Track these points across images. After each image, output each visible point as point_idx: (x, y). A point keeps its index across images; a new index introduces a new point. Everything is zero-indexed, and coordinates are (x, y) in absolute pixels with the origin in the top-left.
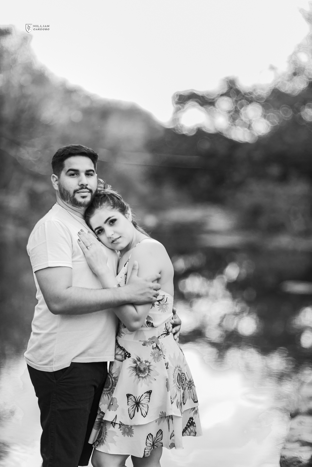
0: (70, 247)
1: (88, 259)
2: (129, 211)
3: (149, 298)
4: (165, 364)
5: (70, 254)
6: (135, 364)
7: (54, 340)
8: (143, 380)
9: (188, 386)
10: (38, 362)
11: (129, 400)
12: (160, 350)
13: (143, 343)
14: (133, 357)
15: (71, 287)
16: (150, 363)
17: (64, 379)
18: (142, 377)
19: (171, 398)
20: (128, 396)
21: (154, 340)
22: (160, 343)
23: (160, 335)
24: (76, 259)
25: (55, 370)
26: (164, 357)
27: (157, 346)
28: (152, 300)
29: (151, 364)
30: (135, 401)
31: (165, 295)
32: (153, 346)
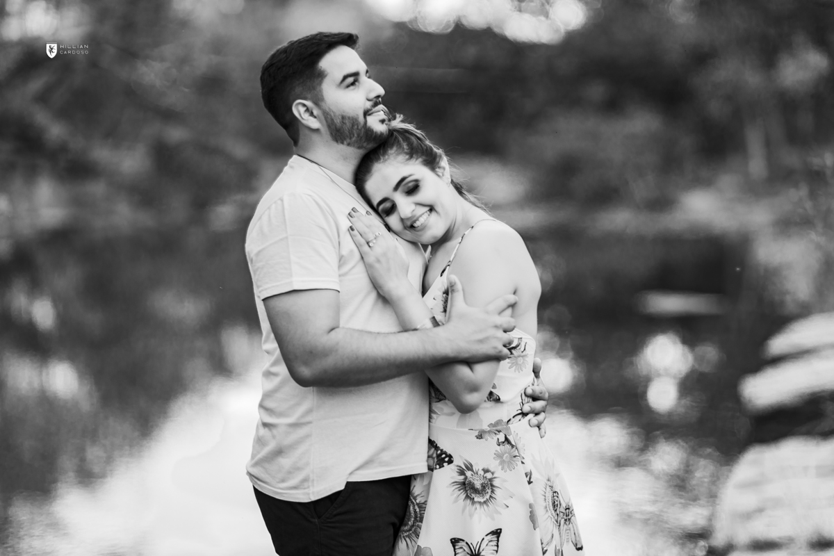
0: (334, 248)
1: (369, 268)
2: (444, 162)
3: (495, 348)
4: (526, 474)
5: (334, 261)
6: (462, 477)
7: (308, 436)
8: (482, 509)
9: (565, 517)
10: (279, 482)
11: (458, 551)
12: (513, 446)
13: (477, 433)
14: (458, 461)
15: (336, 330)
16: (493, 473)
17: (335, 516)
18: (480, 503)
19: (542, 544)
20: (455, 542)
21: (499, 428)
22: (512, 432)
23: (511, 417)
24: (345, 269)
25: (314, 498)
26: (523, 461)
27: (506, 439)
28: (500, 354)
29: (495, 475)
30: (470, 552)
31: (523, 337)
32: (498, 439)
